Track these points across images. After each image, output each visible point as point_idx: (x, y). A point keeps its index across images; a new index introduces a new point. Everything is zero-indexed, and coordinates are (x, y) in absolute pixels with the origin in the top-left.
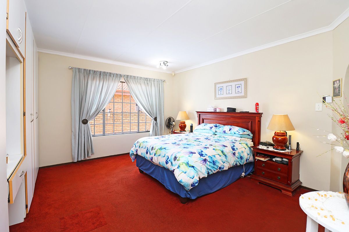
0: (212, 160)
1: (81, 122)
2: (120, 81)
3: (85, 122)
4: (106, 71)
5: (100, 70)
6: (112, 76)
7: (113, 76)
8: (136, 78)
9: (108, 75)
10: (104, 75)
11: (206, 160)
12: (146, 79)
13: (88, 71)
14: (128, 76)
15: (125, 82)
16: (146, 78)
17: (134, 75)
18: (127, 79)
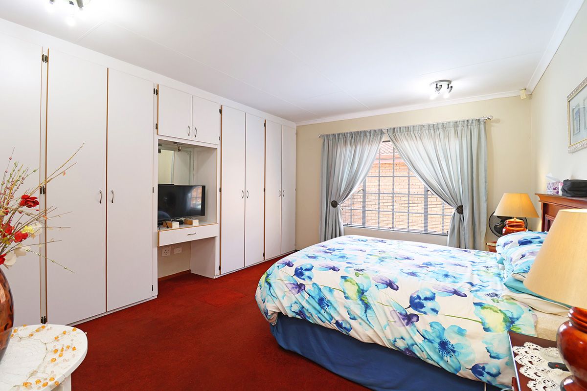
0: (319, 294)
1: (330, 205)
2: (383, 140)
3: (335, 204)
4: (359, 130)
5: (351, 131)
6: (368, 134)
7: (370, 136)
8: (412, 129)
9: (362, 135)
10: (357, 137)
11: (303, 288)
12: (435, 127)
13: (337, 136)
14: (394, 129)
15: (389, 141)
16: (434, 125)
17: (406, 125)
18: (394, 134)
